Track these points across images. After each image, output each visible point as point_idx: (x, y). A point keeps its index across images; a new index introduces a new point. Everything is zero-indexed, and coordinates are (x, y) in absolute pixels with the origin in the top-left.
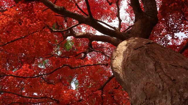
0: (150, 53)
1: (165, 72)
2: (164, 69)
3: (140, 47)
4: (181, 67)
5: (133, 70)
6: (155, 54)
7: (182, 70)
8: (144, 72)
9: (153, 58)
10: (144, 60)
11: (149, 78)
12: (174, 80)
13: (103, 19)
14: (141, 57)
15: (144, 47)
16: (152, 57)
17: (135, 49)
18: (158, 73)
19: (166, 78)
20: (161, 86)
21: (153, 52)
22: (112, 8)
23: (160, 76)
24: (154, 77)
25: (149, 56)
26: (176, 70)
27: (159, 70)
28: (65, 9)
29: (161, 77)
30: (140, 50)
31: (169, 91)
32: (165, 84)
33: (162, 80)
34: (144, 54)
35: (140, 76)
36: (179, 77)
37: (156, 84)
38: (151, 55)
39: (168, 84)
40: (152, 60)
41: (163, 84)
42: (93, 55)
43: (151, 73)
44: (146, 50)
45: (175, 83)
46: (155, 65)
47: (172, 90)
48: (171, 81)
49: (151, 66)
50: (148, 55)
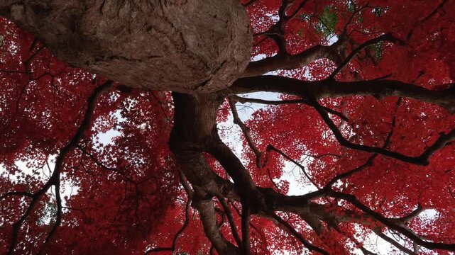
0: (199, 63)
1: (166, 38)
2: (168, 43)
3: (219, 69)
4: (140, 61)
5: (215, 17)
6: (189, 66)
7: (140, 55)
8: (196, 23)
9: (191, 57)
10: (205, 46)
11: (185, 13)
12: (150, 29)
13: (270, 113)
14: (213, 50)
15: (212, 73)
16: (194, 59)
17: (225, 62)
18: (177, 31)
19: (162, 26)
20: (164, 7)
21: (193, 69)
22: (260, 143)
23: (172, 26)
24: (179, 19)
25: (199, 57)
26: (149, 50)
27: (177, 38)
28: (374, 96)
29: (169, 26)
30: (216, 63)
31: (151, 4)
32: (161, 14)
33: (166, 19)
34: (209, 59)
35: (201, 12)
36: (142, 38)
37: (173, 6)
38: (196, 62)
39: (157, 16)
40: (193, 51)
41: (163, 13)
42: (260, 23)
43: (185, 26)
44: (207, 68)
45: (146, 24)
46: (185, 44)
47: (148, 8)
48: (154, 24)
49: (190, 40)
50: (201, 60)
